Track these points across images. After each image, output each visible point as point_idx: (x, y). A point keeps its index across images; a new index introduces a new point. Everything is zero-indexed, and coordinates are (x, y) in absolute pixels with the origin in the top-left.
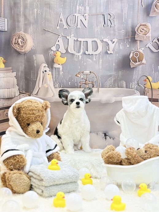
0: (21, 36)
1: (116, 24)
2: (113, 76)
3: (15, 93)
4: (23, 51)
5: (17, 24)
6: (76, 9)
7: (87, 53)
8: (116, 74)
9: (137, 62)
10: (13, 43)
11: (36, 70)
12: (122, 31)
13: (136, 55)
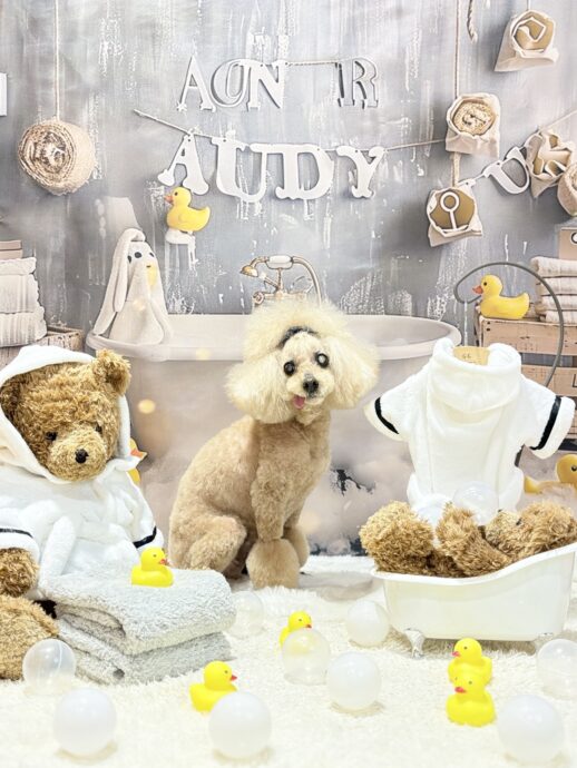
0: (55, 135)
1: (382, 94)
2: (370, 274)
3: (31, 329)
4: (60, 185)
5: (39, 92)
6: (245, 43)
7: (280, 193)
8: (380, 266)
9: (452, 228)
10: (27, 158)
11: (104, 252)
12: (403, 119)
13: (450, 203)
